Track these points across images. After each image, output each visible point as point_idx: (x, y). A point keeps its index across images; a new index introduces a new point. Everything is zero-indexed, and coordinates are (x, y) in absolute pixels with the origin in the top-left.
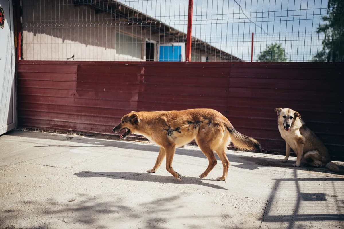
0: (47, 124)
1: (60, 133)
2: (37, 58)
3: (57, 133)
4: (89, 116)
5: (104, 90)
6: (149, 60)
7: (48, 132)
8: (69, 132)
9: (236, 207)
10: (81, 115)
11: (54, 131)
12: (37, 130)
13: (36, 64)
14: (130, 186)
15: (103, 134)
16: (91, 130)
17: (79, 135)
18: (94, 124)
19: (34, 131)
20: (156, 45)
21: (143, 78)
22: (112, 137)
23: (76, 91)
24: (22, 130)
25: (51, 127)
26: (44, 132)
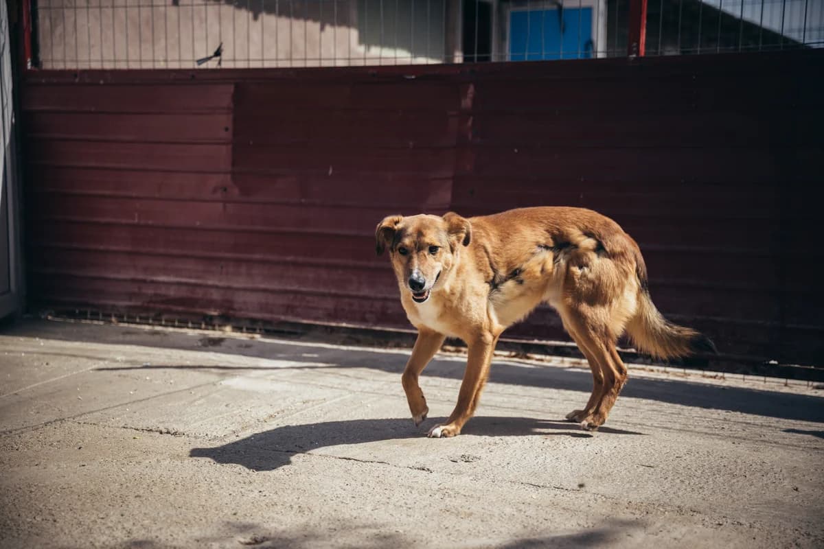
0: (131, 296)
1: (176, 323)
2: (90, 61)
3: (166, 326)
4: (277, 263)
5: (331, 172)
6: (472, 59)
7: (132, 323)
8: (210, 323)
10: (248, 261)
11: (154, 320)
12: (95, 316)
13: (88, 81)
14: (450, 496)
15: (326, 327)
16: (285, 313)
17: (244, 330)
18: (296, 293)
19: (83, 321)
21: (470, 123)
22: (360, 337)
23: (229, 176)
24: (43, 317)
25: (146, 305)
26: (120, 322)
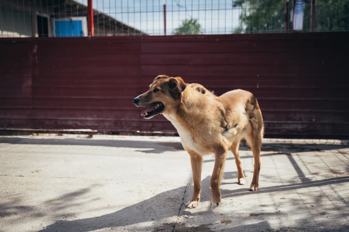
6: (42, 36)
9: (154, 193)
14: (30, 184)
20: (51, 20)
21: (37, 57)
